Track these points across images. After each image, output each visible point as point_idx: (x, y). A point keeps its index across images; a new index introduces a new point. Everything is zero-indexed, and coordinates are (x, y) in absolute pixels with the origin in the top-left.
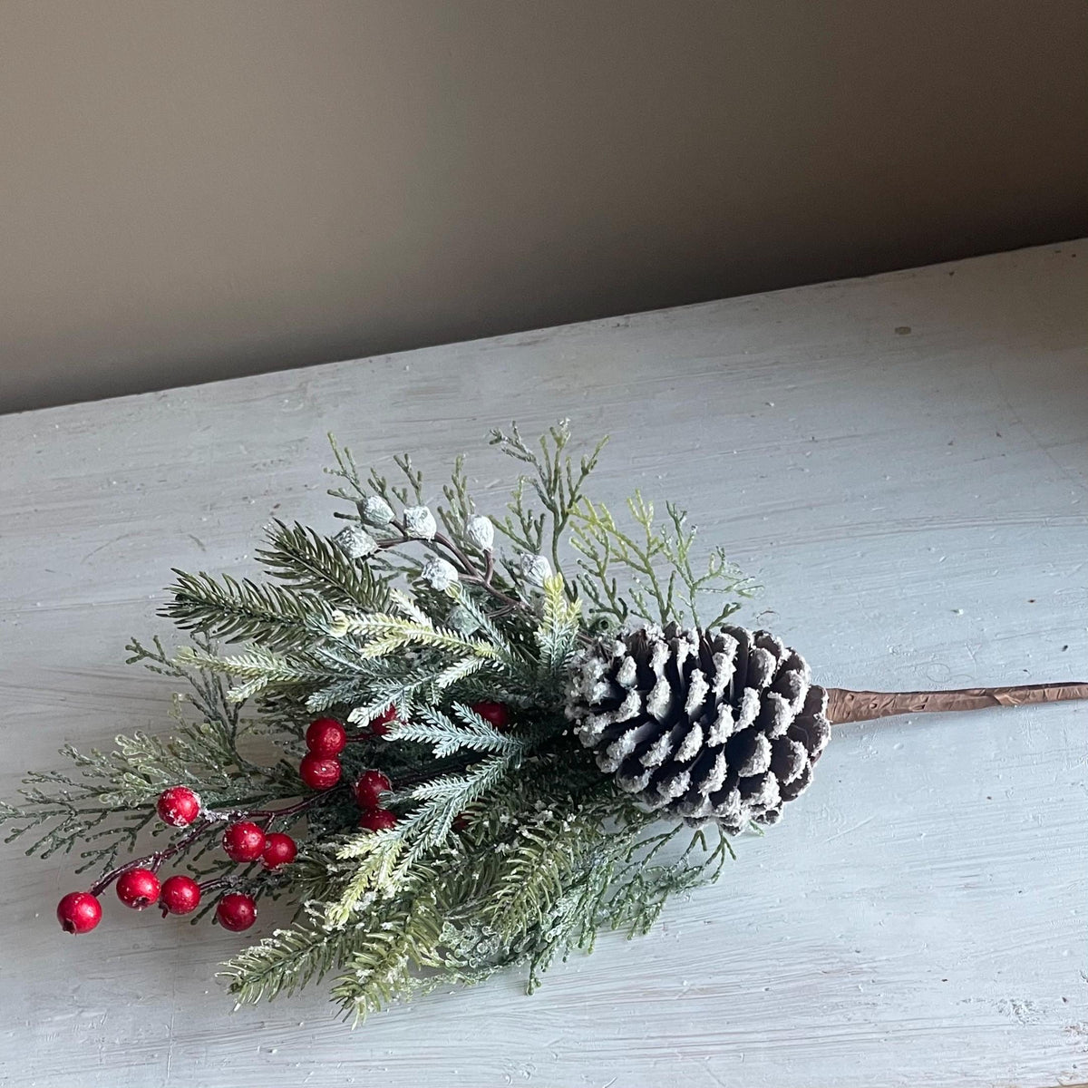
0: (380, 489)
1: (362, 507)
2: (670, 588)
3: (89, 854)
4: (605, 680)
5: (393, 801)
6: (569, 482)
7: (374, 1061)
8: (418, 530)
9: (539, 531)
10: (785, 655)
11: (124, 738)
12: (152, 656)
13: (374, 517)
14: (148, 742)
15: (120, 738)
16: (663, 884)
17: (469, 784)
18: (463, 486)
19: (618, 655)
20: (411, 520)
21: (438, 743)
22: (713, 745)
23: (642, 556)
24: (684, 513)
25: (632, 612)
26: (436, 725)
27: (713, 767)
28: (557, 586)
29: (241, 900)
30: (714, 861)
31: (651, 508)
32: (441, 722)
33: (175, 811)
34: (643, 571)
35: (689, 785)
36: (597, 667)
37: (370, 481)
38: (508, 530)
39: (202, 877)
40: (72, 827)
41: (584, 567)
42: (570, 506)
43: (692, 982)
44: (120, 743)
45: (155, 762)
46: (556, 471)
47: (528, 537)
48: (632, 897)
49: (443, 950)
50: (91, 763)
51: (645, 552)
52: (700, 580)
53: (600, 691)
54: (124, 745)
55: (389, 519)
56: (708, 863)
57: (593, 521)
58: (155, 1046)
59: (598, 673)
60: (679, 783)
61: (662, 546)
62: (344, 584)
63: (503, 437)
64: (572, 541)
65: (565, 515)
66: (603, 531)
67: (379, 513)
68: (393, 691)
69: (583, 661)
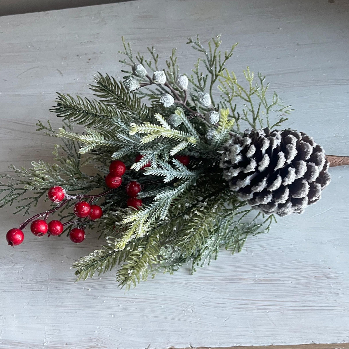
0: (140, 61)
1: (134, 69)
2: (259, 109)
3: (19, 207)
4: (240, 154)
5: (144, 197)
6: (219, 62)
7: (130, 298)
8: (159, 81)
9: (205, 81)
10: (315, 145)
11: (35, 163)
12: (47, 128)
13: (139, 73)
14: (44, 164)
15: (33, 162)
16: (246, 231)
17: (175, 192)
18: (175, 61)
19: (248, 144)
20: (157, 77)
21: (165, 176)
22: (285, 185)
23: (247, 95)
24: (264, 77)
25: (242, 118)
26: (165, 168)
27: (283, 194)
28: (226, 114)
29: (80, 231)
30: (266, 222)
31: (253, 75)
32: (167, 167)
33: (55, 197)
34: (247, 101)
35: (271, 200)
36: (238, 149)
37: (137, 57)
38: (192, 81)
39: (64, 219)
40: (13, 195)
41: (223, 98)
42: (219, 72)
43: (260, 276)
44: (33, 165)
45: (47, 173)
46: (215, 57)
47: (200, 84)
48: (233, 236)
49: (159, 257)
50: (21, 172)
51: (248, 93)
52: (270, 106)
53: (239, 158)
54: (34, 165)
55: (145, 74)
56: (264, 222)
57: (229, 79)
58: (42, 283)
59: (238, 151)
60: (267, 199)
61: (256, 91)
62: (125, 101)
63: (193, 41)
64: (219, 87)
65: (217, 76)
66: (232, 84)
67: (141, 72)
68: (149, 154)
69: (231, 145)
